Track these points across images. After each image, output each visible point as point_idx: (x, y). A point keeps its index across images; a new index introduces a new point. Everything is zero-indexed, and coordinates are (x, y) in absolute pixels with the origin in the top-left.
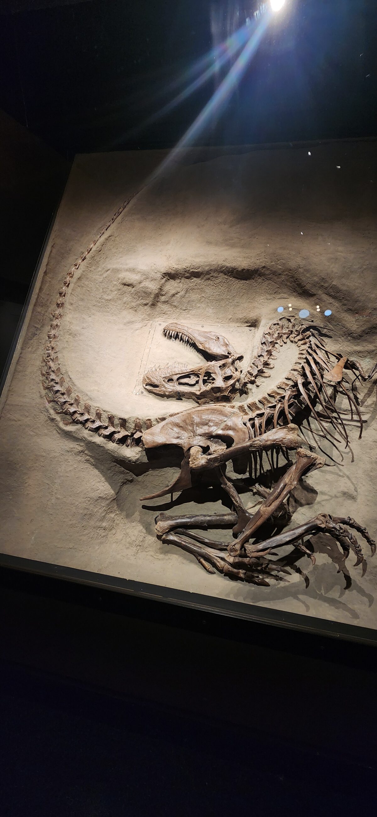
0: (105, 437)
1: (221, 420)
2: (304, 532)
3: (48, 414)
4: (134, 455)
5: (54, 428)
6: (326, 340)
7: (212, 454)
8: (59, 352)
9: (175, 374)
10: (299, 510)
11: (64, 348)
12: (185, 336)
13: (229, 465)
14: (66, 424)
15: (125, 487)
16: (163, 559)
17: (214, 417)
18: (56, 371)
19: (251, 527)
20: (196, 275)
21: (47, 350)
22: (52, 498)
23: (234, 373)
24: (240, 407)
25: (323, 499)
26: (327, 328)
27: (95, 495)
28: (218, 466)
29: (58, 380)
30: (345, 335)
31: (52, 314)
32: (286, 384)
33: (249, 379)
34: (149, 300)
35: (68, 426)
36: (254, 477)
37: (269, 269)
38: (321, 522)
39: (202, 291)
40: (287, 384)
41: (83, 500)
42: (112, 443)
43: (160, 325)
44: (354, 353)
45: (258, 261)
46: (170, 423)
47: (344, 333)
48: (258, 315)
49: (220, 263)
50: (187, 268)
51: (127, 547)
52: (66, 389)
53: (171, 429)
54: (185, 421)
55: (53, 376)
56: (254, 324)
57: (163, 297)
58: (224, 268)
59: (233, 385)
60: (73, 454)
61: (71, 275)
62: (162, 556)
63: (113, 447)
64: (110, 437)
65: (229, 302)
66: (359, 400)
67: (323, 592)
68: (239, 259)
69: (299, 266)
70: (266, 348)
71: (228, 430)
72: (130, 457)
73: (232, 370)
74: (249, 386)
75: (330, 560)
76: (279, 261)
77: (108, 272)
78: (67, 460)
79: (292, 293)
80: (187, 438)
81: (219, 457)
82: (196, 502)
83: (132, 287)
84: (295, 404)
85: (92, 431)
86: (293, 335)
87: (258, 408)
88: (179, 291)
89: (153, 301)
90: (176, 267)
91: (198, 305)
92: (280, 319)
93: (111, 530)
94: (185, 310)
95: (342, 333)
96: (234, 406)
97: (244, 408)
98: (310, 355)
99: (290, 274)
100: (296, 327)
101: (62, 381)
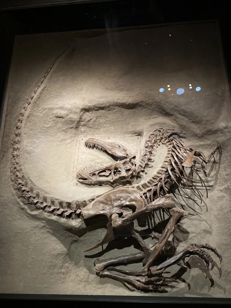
0: (59, 215)
1: (127, 196)
2: (182, 255)
3: (19, 205)
4: (77, 224)
5: (24, 214)
6: (183, 139)
7: (125, 217)
8: (22, 165)
9: (96, 170)
10: (180, 245)
11: (25, 163)
12: (99, 146)
13: (136, 222)
14: (32, 211)
15: (73, 245)
16: (102, 288)
17: (123, 195)
18: (21, 178)
19: (152, 257)
20: (102, 108)
21: (13, 165)
22: (29, 258)
23: (131, 167)
24: (137, 187)
25: (193, 236)
26: (182, 133)
27: (55, 253)
28: (129, 224)
29: (23, 183)
30: (194, 136)
31: (13, 141)
32: (162, 170)
33: (141, 169)
34: (74, 125)
36: (151, 228)
37: (144, 102)
38: (190, 249)
39: (106, 117)
41: (49, 257)
42: (63, 219)
43: (82, 139)
45: (138, 98)
46: (98, 202)
48: (142, 129)
49: (115, 101)
50: (96, 105)
51: (78, 283)
52: (29, 189)
53: (99, 205)
54: (106, 199)
55: (20, 181)
56: (140, 134)
57: (82, 122)
58: (118, 104)
59: (132, 174)
60: (39, 229)
61: (22, 115)
62: (101, 286)
63: (64, 221)
64: (61, 215)
65: (123, 122)
66: (207, 174)
67: (198, 291)
68: (126, 98)
69: (161, 100)
70: (148, 150)
71: (132, 201)
73: (130, 165)
74: (141, 173)
75: (201, 271)
76: (149, 97)
77: (46, 110)
78: (35, 233)
79: (159, 114)
80: (108, 209)
81: (129, 219)
82: (118, 249)
83: (62, 118)
84: (169, 182)
85: (49, 213)
86: (164, 140)
87: (148, 187)
88: (92, 118)
89: (76, 126)
90: (89, 105)
91: (105, 125)
92: (155, 131)
93: (67, 274)
94: (97, 129)
95: (191, 135)
96: (134, 187)
97: (140, 187)
98: (174, 152)
99: (157, 104)
100: (164, 135)
101: (27, 184)
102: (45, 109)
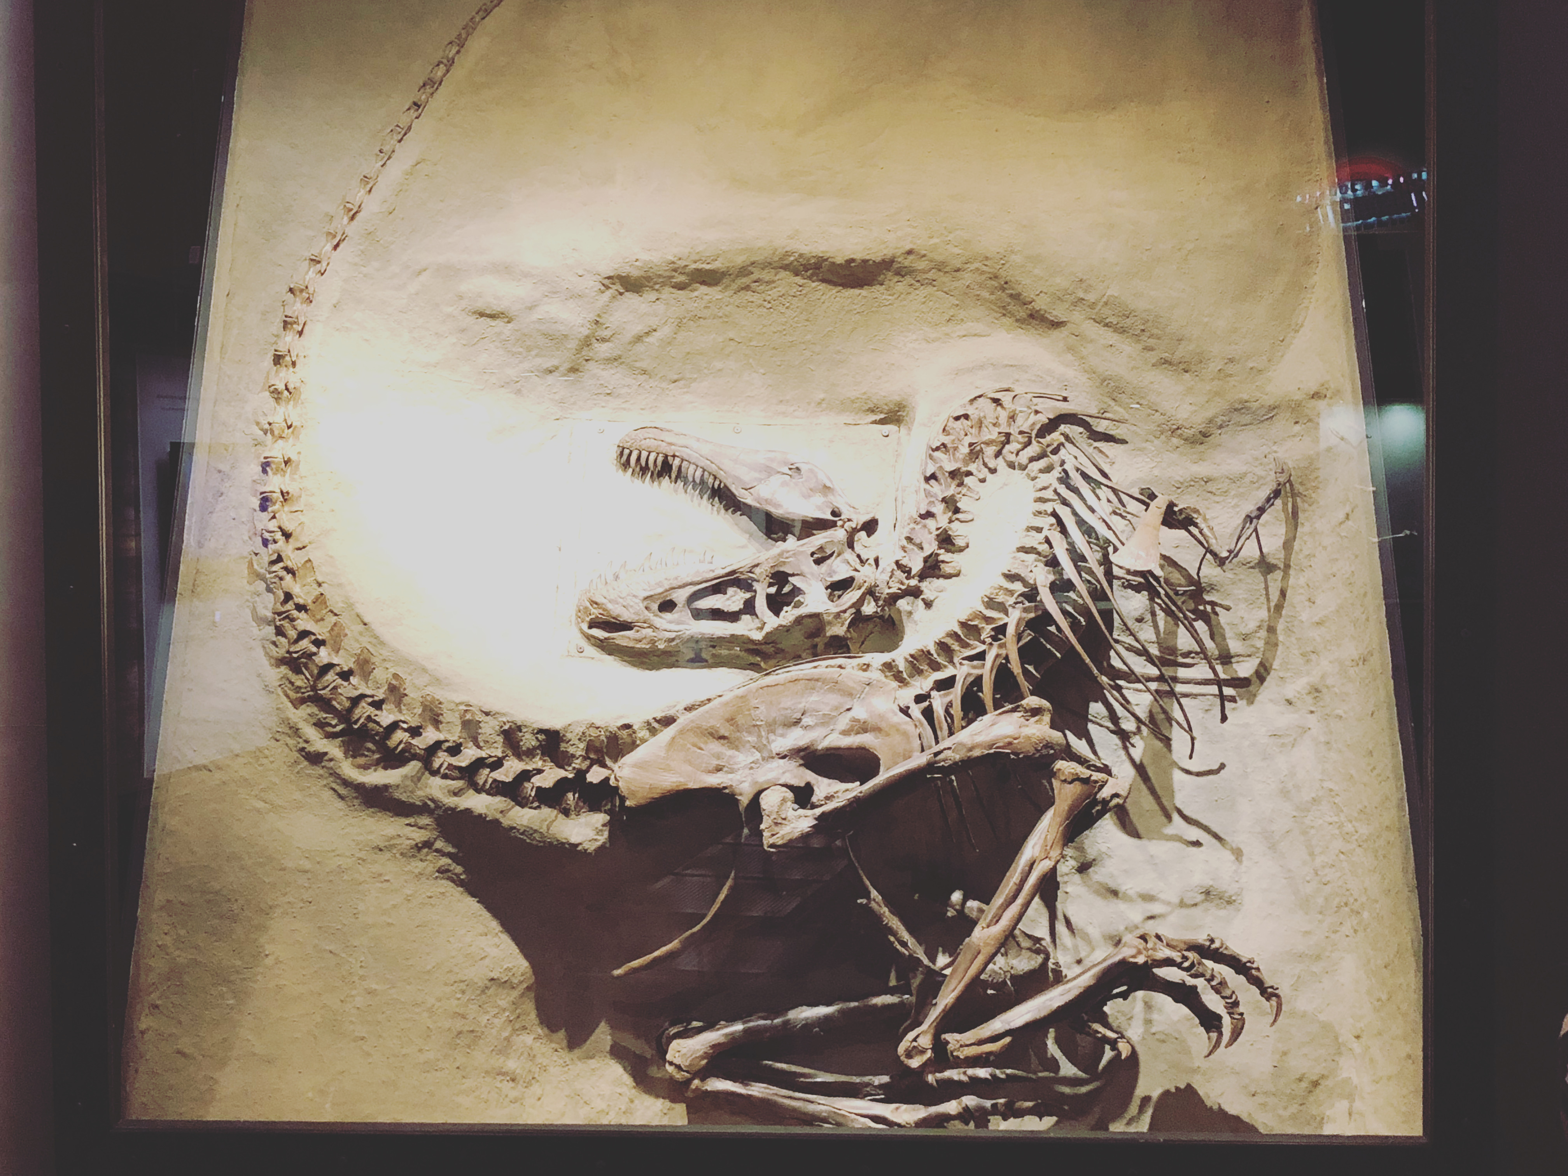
0: (499, 791)
1: (837, 708)
3: (300, 740)
4: (592, 835)
5: (325, 782)
7: (822, 805)
8: (313, 545)
9: (680, 584)
11: (326, 531)
12: (692, 468)
17: (812, 700)
18: (311, 606)
21: (267, 542)
22: (354, 992)
23: (856, 570)
24: (885, 665)
27: (478, 973)
29: (321, 631)
30: (1163, 433)
32: (1007, 590)
33: (902, 583)
34: (560, 358)
35: (369, 771)
37: (924, 256)
38: (1134, 952)
39: (728, 321)
40: (1010, 591)
41: (448, 989)
44: (1192, 483)
45: (893, 236)
46: (691, 730)
47: (1159, 426)
48: (906, 389)
49: (778, 243)
50: (680, 259)
52: (354, 660)
53: (696, 746)
54: (732, 719)
55: (304, 622)
56: (894, 416)
57: (605, 346)
58: (792, 258)
59: (858, 606)
60: (398, 855)
61: (306, 295)
64: (513, 789)
65: (813, 352)
68: (835, 230)
69: (1009, 249)
70: (939, 490)
71: (859, 733)
72: (581, 844)
73: (851, 563)
74: (904, 603)
76: (950, 232)
77: (422, 278)
78: (380, 875)
79: (997, 319)
80: (744, 768)
83: (506, 320)
84: (1038, 647)
85: (454, 778)
86: (1014, 446)
87: (936, 667)
88: (655, 327)
89: (573, 361)
90: (645, 257)
91: (718, 365)
92: (972, 401)
94: (675, 381)
95: (1153, 427)
96: (868, 665)
97: (898, 667)
98: (1065, 503)
99: (985, 268)
100: (1020, 420)
101: (338, 635)
102: (419, 273)
